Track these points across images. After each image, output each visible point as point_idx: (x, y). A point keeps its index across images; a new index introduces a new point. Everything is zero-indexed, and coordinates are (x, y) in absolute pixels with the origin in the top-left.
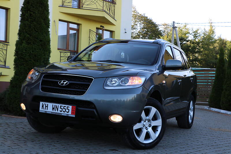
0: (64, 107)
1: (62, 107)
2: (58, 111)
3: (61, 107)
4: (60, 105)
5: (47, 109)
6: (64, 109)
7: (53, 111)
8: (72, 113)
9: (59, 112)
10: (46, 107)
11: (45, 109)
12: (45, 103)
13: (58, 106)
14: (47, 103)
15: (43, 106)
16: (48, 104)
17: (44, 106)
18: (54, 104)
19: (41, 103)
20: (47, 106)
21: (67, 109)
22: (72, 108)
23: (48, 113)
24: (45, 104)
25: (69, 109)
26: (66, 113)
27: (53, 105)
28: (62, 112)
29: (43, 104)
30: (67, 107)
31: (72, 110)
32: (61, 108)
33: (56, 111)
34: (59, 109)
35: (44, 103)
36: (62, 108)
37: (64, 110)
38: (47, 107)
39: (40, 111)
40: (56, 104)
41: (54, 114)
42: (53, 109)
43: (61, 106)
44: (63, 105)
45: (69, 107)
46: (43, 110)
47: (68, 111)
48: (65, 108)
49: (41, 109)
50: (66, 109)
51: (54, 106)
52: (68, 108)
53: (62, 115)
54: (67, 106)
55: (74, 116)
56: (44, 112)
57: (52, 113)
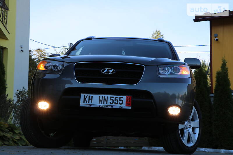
0: (116, 98)
1: (114, 99)
2: (107, 103)
3: (112, 99)
4: (109, 96)
5: (92, 103)
6: (115, 100)
7: (100, 104)
8: (127, 105)
9: (109, 104)
10: (90, 101)
11: (89, 102)
12: (88, 95)
13: (107, 97)
14: (91, 95)
15: (85, 99)
17: (87, 99)
18: (101, 96)
19: (82, 96)
20: (90, 98)
22: (127, 99)
23: (92, 106)
24: (88, 97)
25: (122, 101)
26: (118, 105)
27: (100, 97)
28: (114, 104)
29: (84, 96)
30: (120, 98)
31: (127, 101)
32: (111, 100)
33: (104, 103)
34: (109, 101)
35: (86, 95)
37: (116, 102)
38: (92, 99)
39: (81, 105)
40: (103, 96)
41: (102, 107)
42: (100, 101)
43: (111, 97)
44: (114, 96)
45: (123, 98)
46: (85, 103)
47: (121, 102)
48: (117, 99)
49: (81, 102)
50: (119, 100)
51: (101, 98)
53: (114, 107)
54: (119, 96)
55: (130, 108)
56: (87, 106)
57: (98, 106)
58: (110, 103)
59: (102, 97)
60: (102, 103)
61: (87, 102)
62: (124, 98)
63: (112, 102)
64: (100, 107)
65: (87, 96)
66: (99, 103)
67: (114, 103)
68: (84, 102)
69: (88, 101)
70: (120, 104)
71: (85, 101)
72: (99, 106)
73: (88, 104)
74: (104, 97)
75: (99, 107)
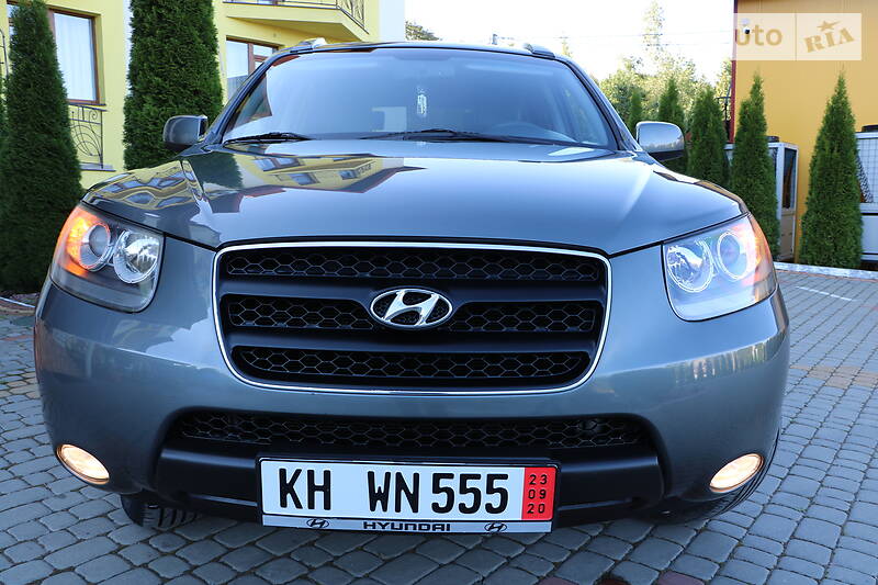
0: (464, 478)
1: (452, 484)
2: (415, 509)
3: (443, 483)
4: (427, 472)
5: (327, 506)
6: (464, 490)
7: (379, 513)
8: (526, 513)
9: (425, 512)
10: (319, 496)
11: (311, 506)
12: (305, 466)
13: (416, 476)
14: (319, 467)
15: (287, 488)
16: (327, 474)
17: (301, 488)
18: (380, 470)
20: (319, 481)
21: (490, 490)
22: (529, 483)
23: (333, 525)
25: (504, 493)
26: (481, 514)
27: (371, 475)
28: (455, 514)
29: (282, 472)
30: (491, 478)
31: (529, 494)
32: (437, 489)
33: (398, 509)
34: (427, 497)
35: (291, 466)
36: (450, 492)
37: (469, 500)
38: (326, 489)
39: (267, 522)
40: (394, 469)
41: (388, 528)
42: (377, 497)
43: (437, 477)
44: (457, 471)
45: (504, 477)
46: (291, 508)
47: (495, 500)
48: (470, 484)
49: (270, 504)
50: (483, 491)
51: (379, 483)
52: (497, 484)
53: (456, 529)
54: (484, 471)
55: (544, 528)
56: (303, 524)
57: (366, 525)
58: (436, 507)
59: (388, 475)
60: (385, 509)
61: (298, 505)
62: (515, 479)
63: (443, 504)
64: (379, 528)
65: (299, 471)
66: (373, 508)
67: (456, 507)
68: (284, 504)
69: (304, 500)
70: (489, 508)
71: (289, 496)
72: (374, 525)
73: (305, 511)
74: (399, 476)
75: (369, 529)
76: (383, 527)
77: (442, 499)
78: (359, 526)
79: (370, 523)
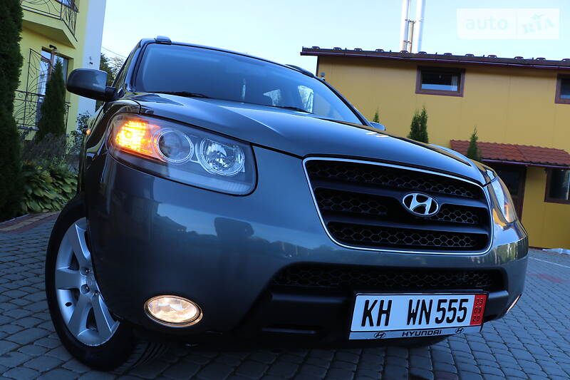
0: (452, 301)
1: (446, 306)
2: (428, 323)
3: (443, 305)
4: (436, 298)
5: (387, 323)
6: (450, 309)
7: (411, 327)
8: (472, 321)
9: (432, 324)
10: (384, 316)
11: (378, 324)
12: (379, 298)
13: (431, 301)
14: (386, 298)
15: (367, 313)
16: (390, 302)
17: (375, 313)
18: (415, 298)
19: (360, 300)
20: (385, 308)
21: (461, 309)
22: (476, 304)
23: (388, 336)
24: (378, 305)
25: (465, 309)
26: (455, 323)
27: (411, 301)
28: (444, 324)
29: (367, 302)
30: (462, 301)
31: (475, 310)
32: (439, 309)
33: (420, 323)
34: (435, 314)
35: (372, 298)
36: (444, 310)
37: (449, 315)
38: (388, 312)
39: (352, 337)
40: (421, 298)
41: (413, 335)
42: (412, 316)
43: (440, 301)
44: (449, 298)
45: (466, 300)
46: (367, 327)
47: (460, 314)
48: (453, 305)
49: (356, 325)
50: (458, 309)
51: (414, 307)
52: (464, 305)
54: (459, 297)
56: (371, 337)
57: (404, 334)
58: (437, 318)
59: (419, 301)
60: (414, 323)
61: (372, 324)
62: (471, 298)
63: (440, 318)
64: (409, 336)
65: (376, 301)
67: (445, 319)
68: (363, 324)
69: (375, 322)
70: (458, 319)
71: (367, 318)
72: (407, 334)
73: (375, 328)
74: (424, 301)
75: (405, 336)
76: (411, 334)
77: (440, 315)
78: (399, 335)
79: (406, 332)
